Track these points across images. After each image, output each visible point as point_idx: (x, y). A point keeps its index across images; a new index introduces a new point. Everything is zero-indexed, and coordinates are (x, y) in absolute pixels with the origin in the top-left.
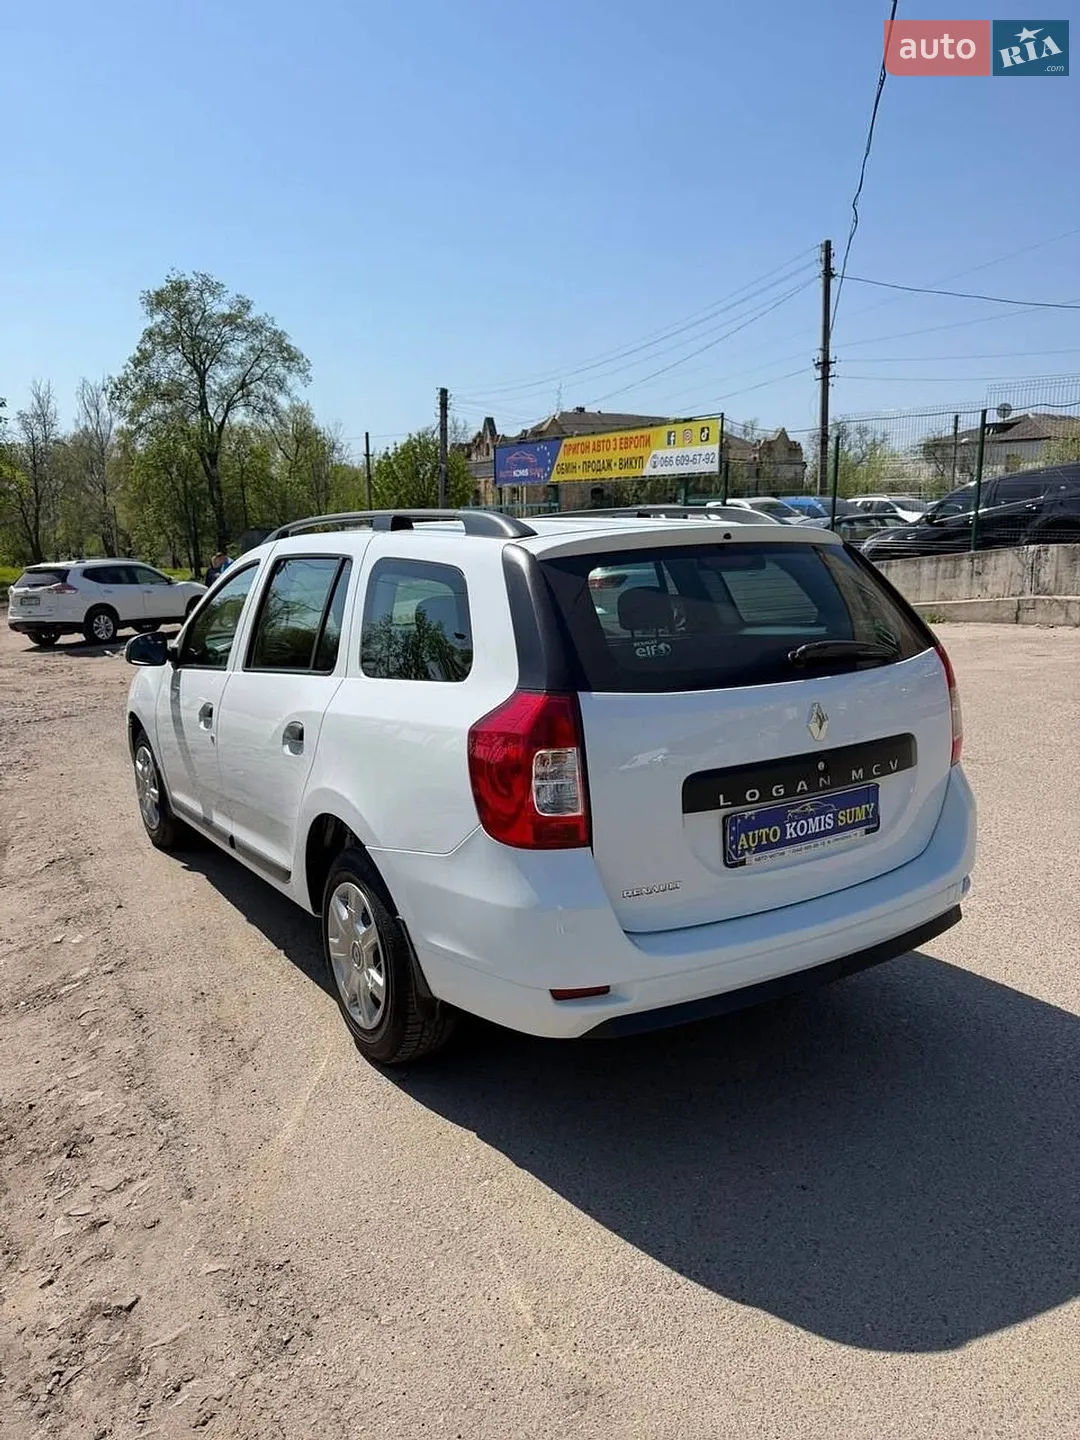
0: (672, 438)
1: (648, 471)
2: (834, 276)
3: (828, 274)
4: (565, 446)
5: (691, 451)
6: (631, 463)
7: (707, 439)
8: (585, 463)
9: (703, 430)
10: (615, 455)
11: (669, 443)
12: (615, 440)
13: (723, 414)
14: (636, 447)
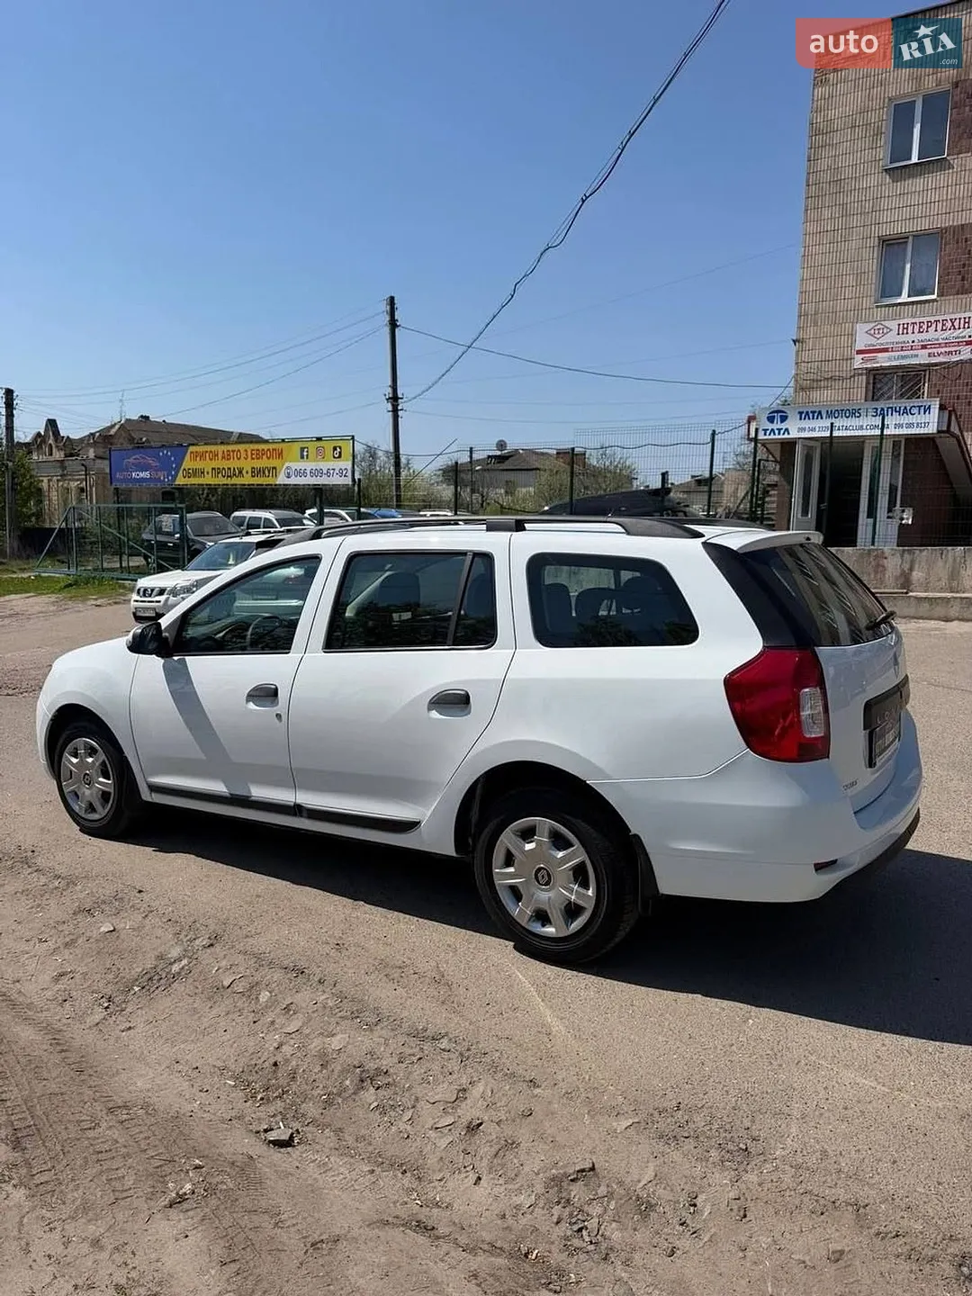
0: (305, 454)
1: (281, 479)
2: (398, 326)
3: (393, 324)
4: (191, 453)
5: (324, 466)
6: (264, 473)
7: (340, 457)
8: (213, 469)
9: (335, 449)
10: (247, 465)
11: (302, 457)
12: (246, 451)
13: (353, 436)
14: (268, 458)
